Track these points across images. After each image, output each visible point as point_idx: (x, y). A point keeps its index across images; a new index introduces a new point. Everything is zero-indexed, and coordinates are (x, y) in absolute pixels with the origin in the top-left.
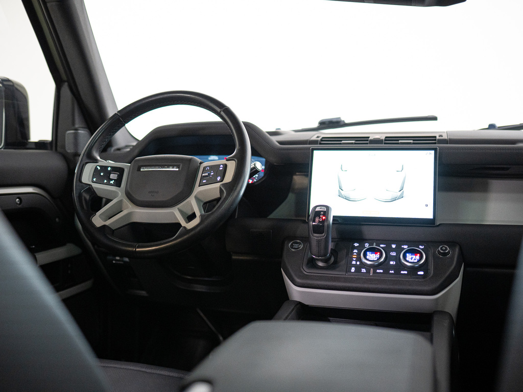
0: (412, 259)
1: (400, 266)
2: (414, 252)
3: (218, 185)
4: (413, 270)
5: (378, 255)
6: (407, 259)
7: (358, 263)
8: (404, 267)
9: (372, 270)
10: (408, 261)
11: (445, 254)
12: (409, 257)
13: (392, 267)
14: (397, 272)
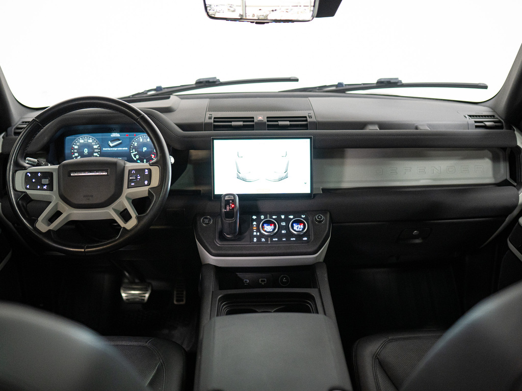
0: (298, 228)
1: (289, 234)
2: (299, 222)
3: (147, 188)
4: (299, 236)
5: (272, 227)
6: (295, 228)
7: (258, 234)
8: (293, 235)
9: (269, 239)
10: (295, 230)
11: (320, 222)
12: (296, 226)
13: (284, 235)
14: (288, 239)
